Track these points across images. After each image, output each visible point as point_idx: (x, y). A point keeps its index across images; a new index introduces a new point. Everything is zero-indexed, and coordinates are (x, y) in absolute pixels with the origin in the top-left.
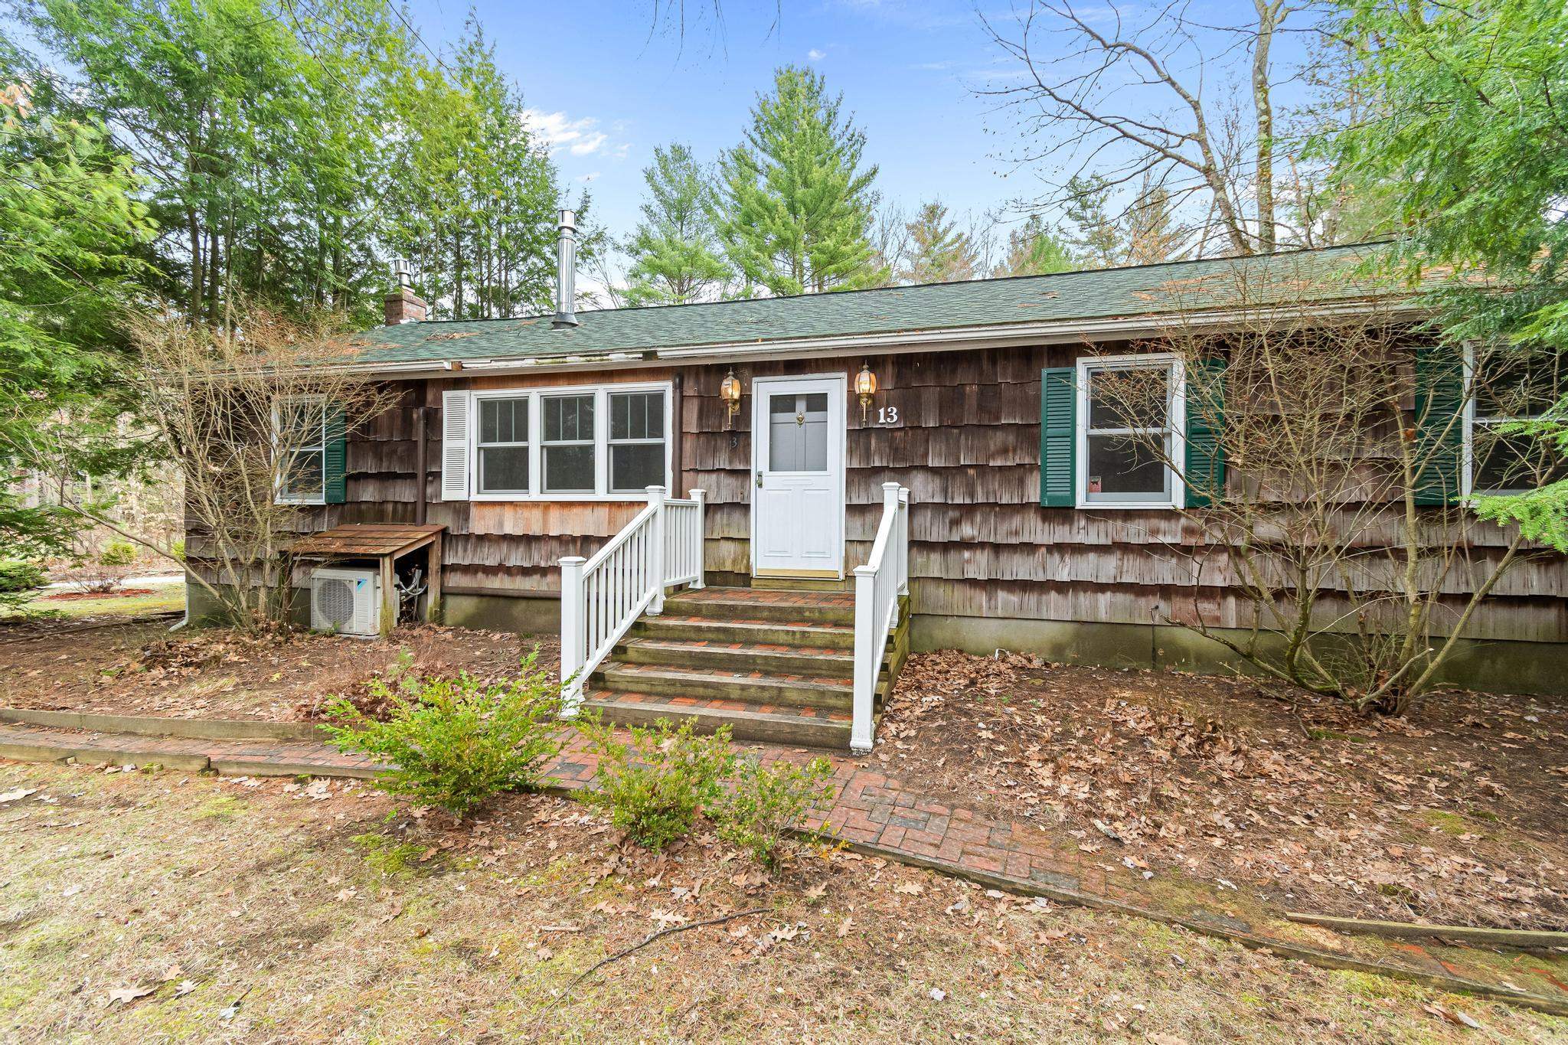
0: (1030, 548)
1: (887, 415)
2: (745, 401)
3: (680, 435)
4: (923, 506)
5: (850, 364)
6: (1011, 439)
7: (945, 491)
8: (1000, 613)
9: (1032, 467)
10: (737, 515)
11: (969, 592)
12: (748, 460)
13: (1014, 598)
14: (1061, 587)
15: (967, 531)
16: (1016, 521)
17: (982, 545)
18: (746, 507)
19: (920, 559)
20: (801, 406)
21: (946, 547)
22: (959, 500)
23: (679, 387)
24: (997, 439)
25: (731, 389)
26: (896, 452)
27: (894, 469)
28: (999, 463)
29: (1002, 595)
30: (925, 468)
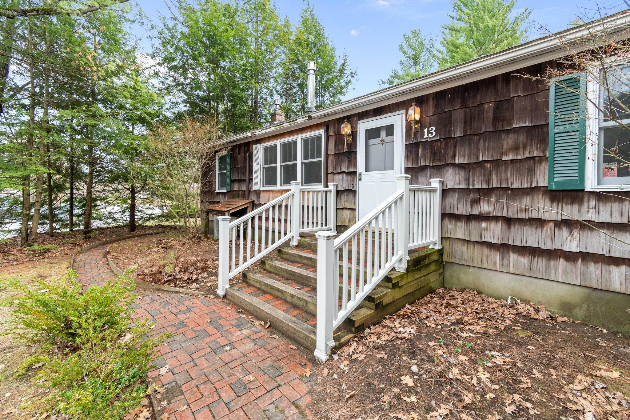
0: (539, 222)
1: (429, 132)
2: (354, 134)
3: (327, 156)
4: (453, 190)
5: (404, 105)
6: (522, 138)
7: (468, 180)
8: (511, 270)
9: (542, 159)
10: (350, 197)
11: (485, 251)
12: (355, 167)
13: (524, 260)
14: (570, 257)
15: (484, 208)
16: (526, 201)
17: (496, 218)
18: (354, 192)
19: (450, 225)
20: (383, 134)
21: (469, 218)
22: (478, 186)
23: (327, 131)
24: (508, 141)
25: (346, 129)
26: (434, 155)
27: (433, 167)
28: (510, 157)
29: (513, 257)
30: (454, 165)
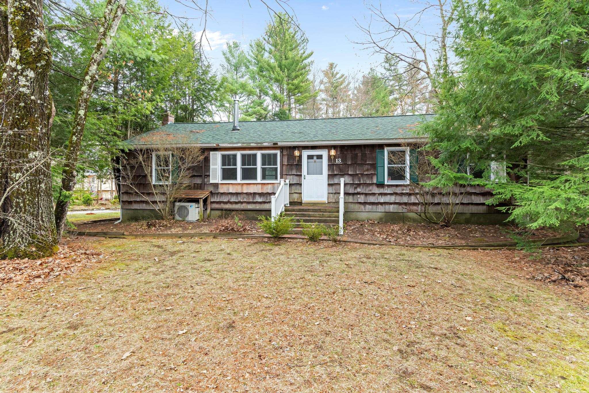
0: (374, 194)
1: (338, 161)
2: (300, 157)
3: (282, 165)
4: (348, 184)
5: (329, 147)
6: (369, 167)
7: (353, 180)
8: (367, 210)
9: (374, 174)
10: (298, 187)
11: (359, 205)
12: (301, 172)
13: (370, 207)
14: (381, 204)
15: (359, 190)
16: (371, 188)
17: (362, 194)
18: (301, 184)
19: (347, 197)
20: (315, 158)
21: (353, 194)
22: (356, 182)
23: (282, 152)
24: (366, 167)
25: (297, 153)
26: (341, 170)
27: (340, 175)
28: (366, 173)
29: (367, 206)
30: (348, 174)
